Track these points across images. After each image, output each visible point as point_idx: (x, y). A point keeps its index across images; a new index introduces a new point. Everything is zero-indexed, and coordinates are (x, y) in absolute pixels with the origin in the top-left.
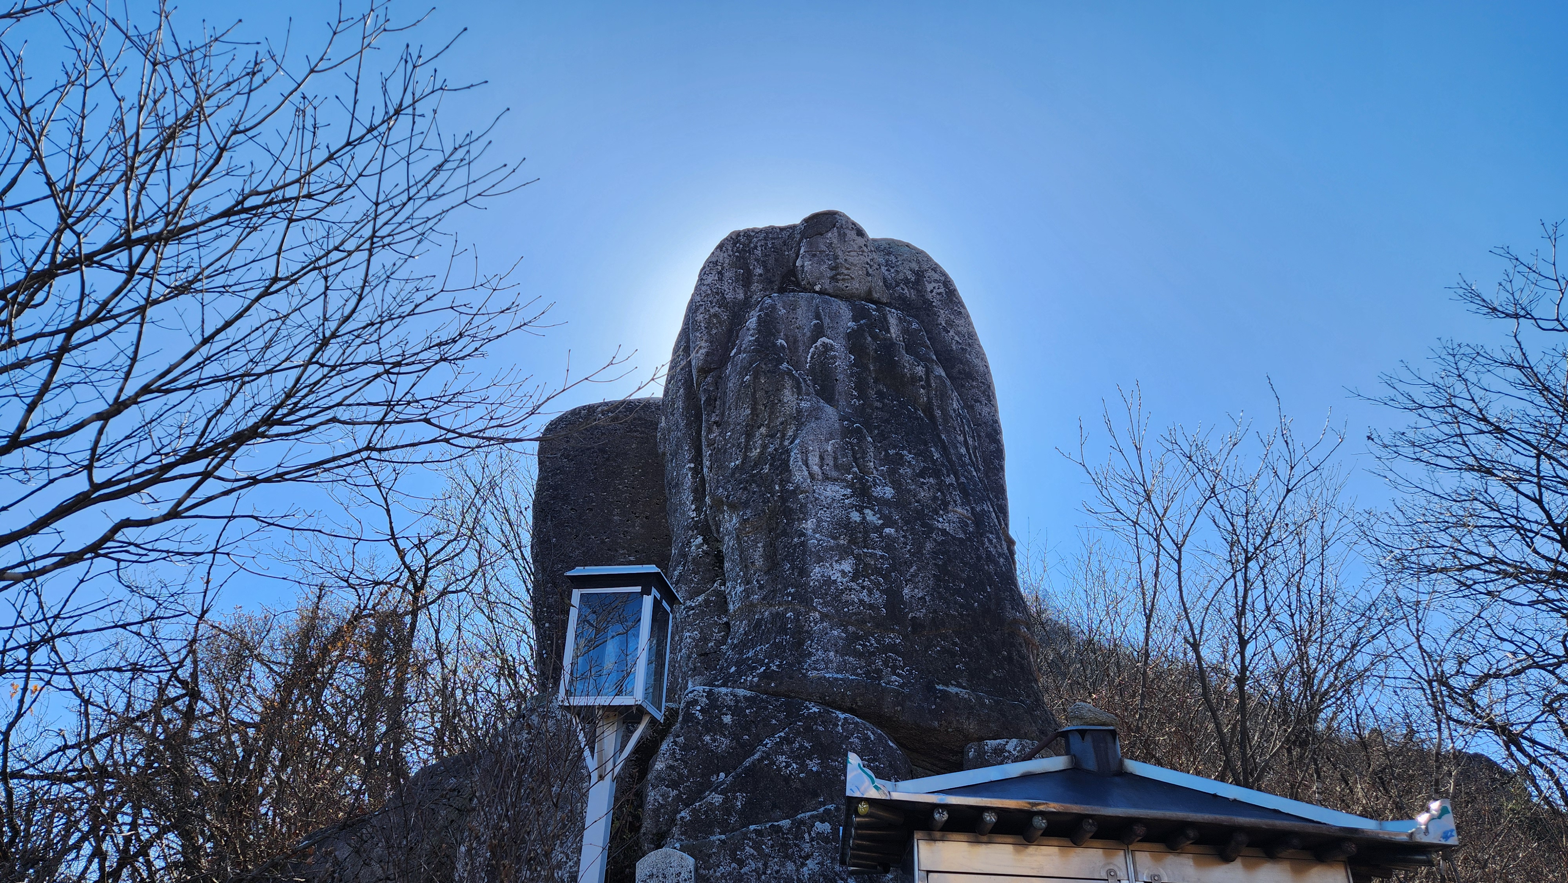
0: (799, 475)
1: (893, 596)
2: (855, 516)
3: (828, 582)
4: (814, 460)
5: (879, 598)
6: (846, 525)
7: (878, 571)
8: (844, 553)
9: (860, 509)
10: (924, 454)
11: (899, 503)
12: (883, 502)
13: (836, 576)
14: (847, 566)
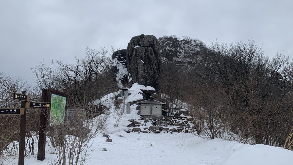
0: (139, 70)
1: (146, 82)
2: (143, 74)
3: (141, 81)
4: (140, 68)
5: (145, 82)
6: (143, 75)
7: (145, 80)
8: (142, 78)
9: (144, 74)
10: (151, 67)
11: (148, 73)
12: (146, 73)
13: (141, 80)
14: (142, 79)
